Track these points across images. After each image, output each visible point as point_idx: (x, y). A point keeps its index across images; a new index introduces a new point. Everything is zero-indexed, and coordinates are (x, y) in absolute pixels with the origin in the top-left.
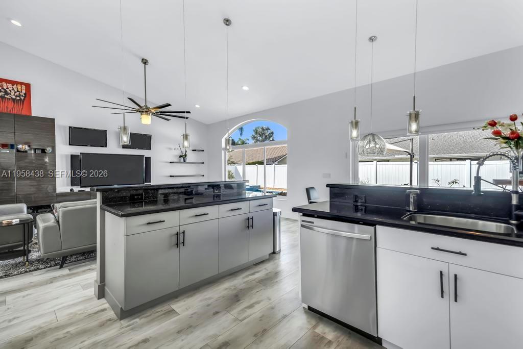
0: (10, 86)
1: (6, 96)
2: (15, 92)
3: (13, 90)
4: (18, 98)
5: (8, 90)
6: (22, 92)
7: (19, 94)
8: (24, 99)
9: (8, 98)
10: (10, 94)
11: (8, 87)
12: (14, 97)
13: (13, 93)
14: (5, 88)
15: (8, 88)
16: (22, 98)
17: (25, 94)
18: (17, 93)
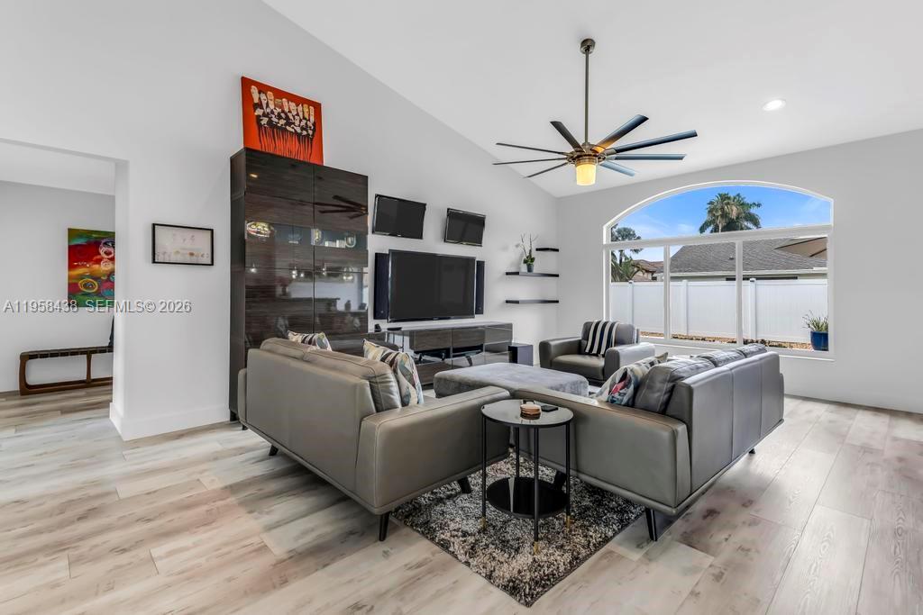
0: (293, 105)
1: (288, 128)
2: (301, 121)
3: (298, 115)
4: (305, 133)
5: (290, 115)
6: (309, 120)
7: (306, 124)
8: (313, 135)
9: (291, 132)
10: (294, 123)
11: (291, 108)
12: (299, 130)
13: (297, 123)
14: (286, 110)
15: (290, 112)
16: (310, 132)
17: (314, 124)
18: (303, 123)
